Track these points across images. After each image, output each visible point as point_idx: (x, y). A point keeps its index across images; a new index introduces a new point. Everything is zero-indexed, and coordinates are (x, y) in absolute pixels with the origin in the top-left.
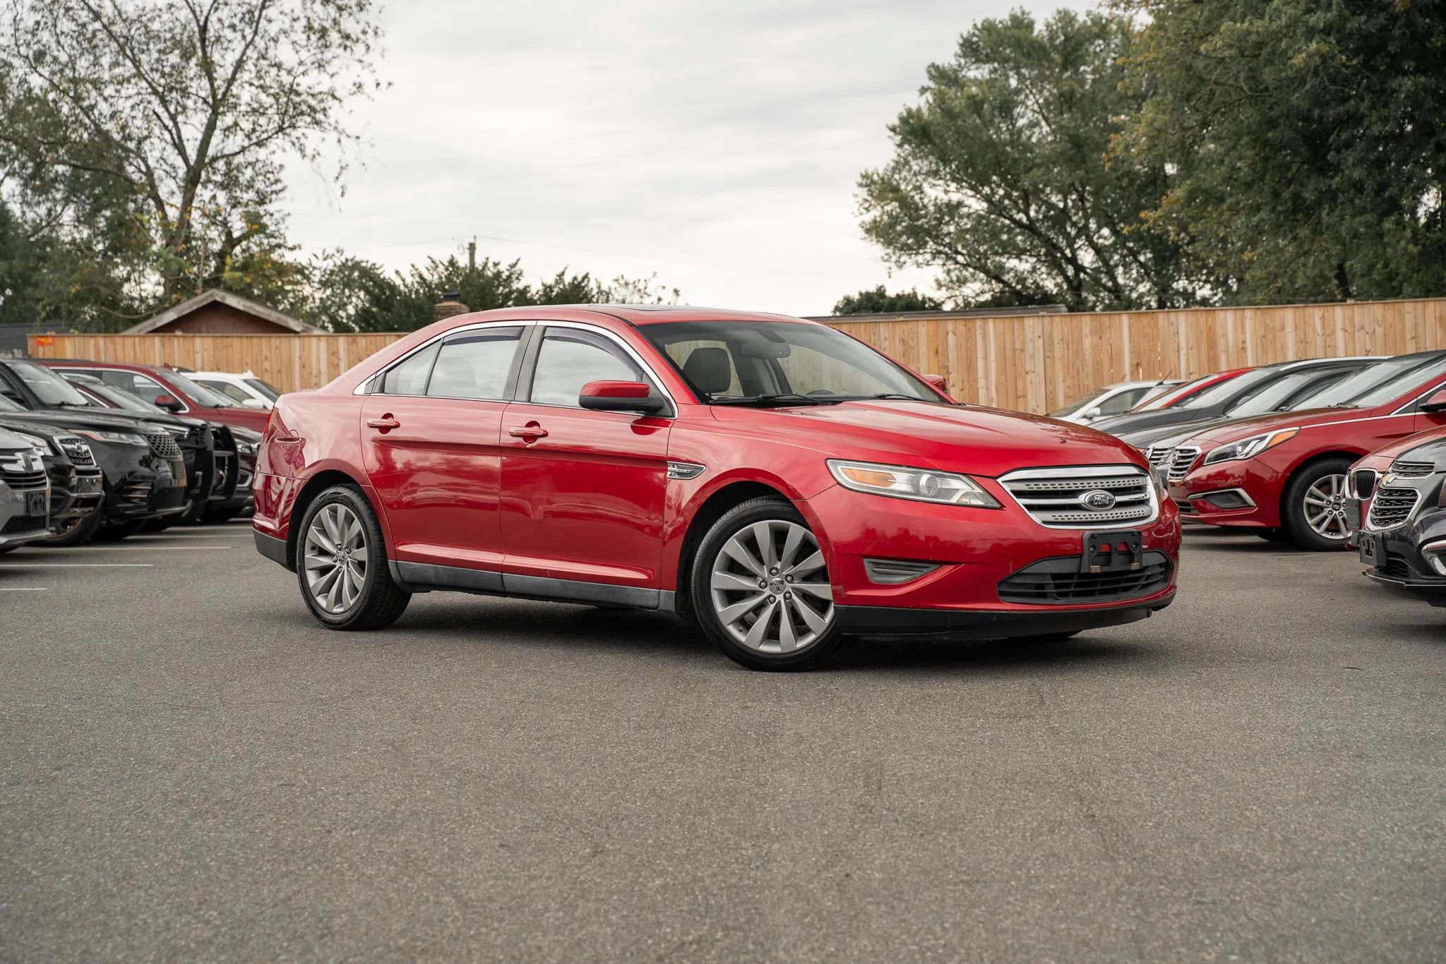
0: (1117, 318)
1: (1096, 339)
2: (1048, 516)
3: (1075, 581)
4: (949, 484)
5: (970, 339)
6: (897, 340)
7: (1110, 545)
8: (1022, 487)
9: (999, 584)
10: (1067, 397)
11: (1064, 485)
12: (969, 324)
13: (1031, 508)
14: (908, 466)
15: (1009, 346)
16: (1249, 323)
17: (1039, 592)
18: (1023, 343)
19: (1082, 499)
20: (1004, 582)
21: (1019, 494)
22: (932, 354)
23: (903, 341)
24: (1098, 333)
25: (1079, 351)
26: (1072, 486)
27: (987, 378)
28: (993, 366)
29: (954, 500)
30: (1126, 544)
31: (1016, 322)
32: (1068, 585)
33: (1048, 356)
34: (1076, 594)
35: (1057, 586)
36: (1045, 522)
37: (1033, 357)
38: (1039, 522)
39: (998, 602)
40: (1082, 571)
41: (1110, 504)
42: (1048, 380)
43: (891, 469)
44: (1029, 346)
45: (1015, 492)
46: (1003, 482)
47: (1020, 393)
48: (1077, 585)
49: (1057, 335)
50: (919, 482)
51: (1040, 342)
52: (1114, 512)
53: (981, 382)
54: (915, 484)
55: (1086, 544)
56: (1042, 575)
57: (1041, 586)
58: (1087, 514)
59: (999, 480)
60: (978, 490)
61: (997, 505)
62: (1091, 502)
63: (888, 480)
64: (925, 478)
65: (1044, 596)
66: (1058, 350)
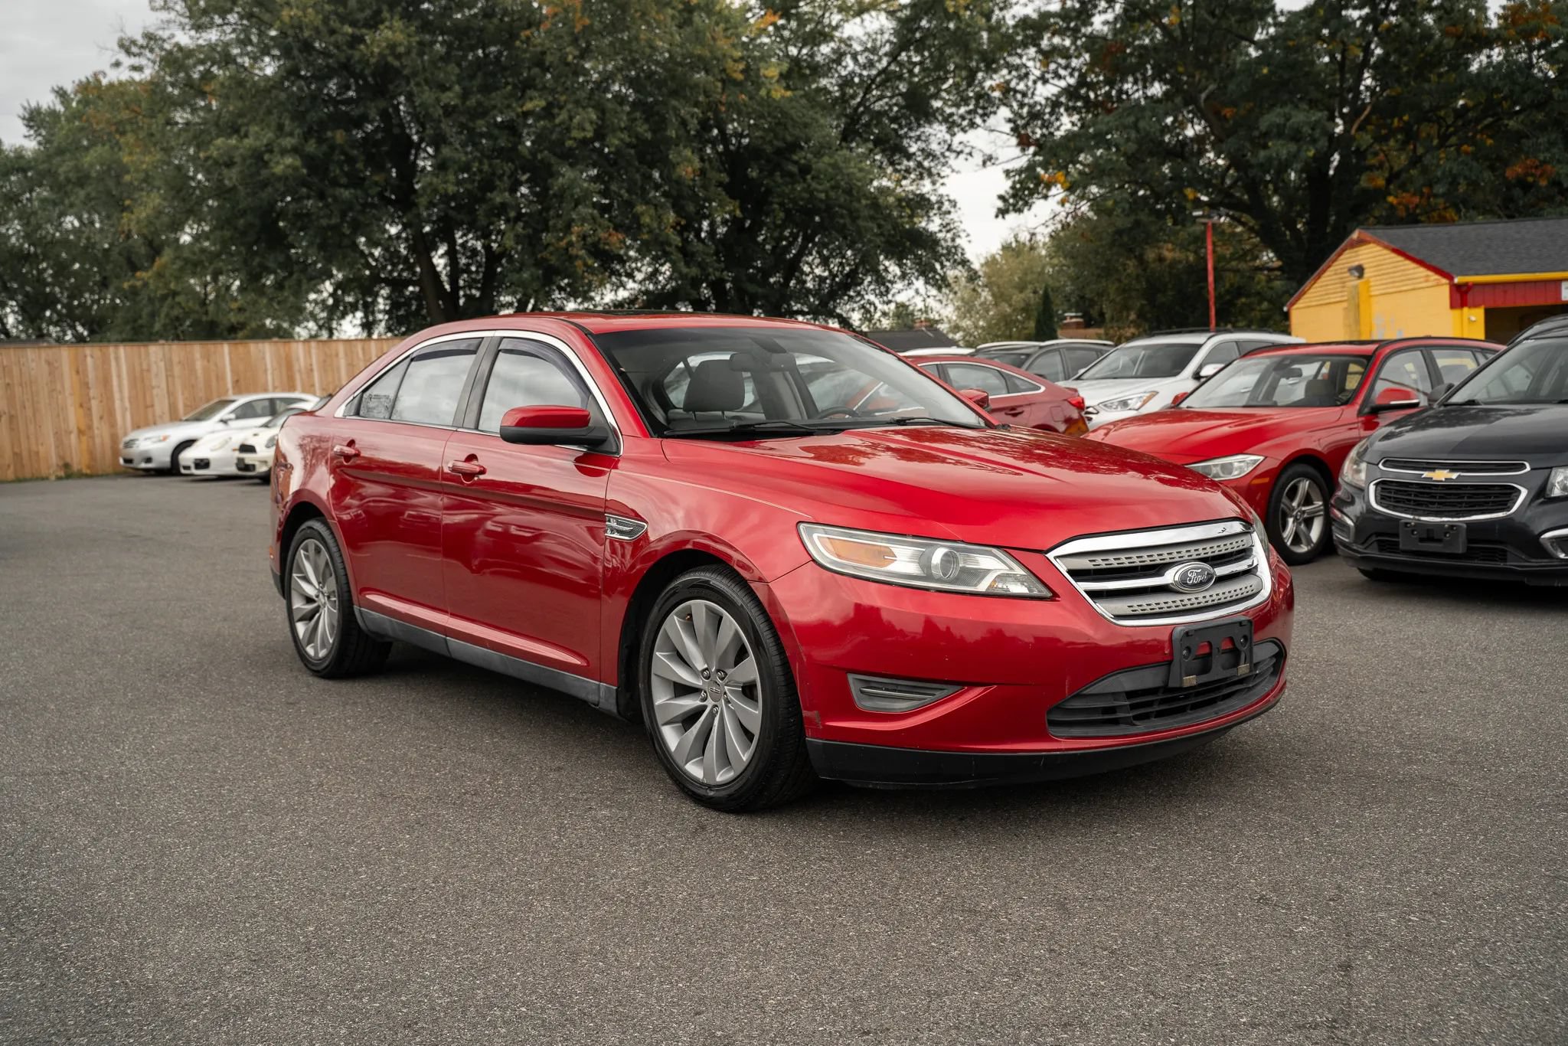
0: (219, 346)
1: (206, 363)
2: (1122, 606)
3: (1160, 697)
4: (977, 562)
5: (105, 361)
6: (43, 362)
7: (1210, 644)
8: (1084, 564)
9: (1050, 712)
10: (186, 406)
11: (1145, 558)
12: (104, 350)
13: (1095, 595)
14: (914, 536)
15: (137, 369)
16: (314, 351)
17: (1108, 717)
18: (149, 365)
19: (1169, 577)
20: (1058, 708)
21: (1077, 574)
22: (74, 373)
23: (49, 363)
24: (207, 357)
25: (192, 371)
26: (1156, 558)
27: (121, 391)
28: (125, 382)
29: (983, 587)
30: (1231, 639)
31: (142, 349)
32: (1150, 704)
33: (170, 375)
34: (1160, 714)
35: (1133, 707)
36: (1118, 617)
37: (157, 375)
38: (1108, 616)
39: (1047, 738)
40: (1171, 685)
41: (1209, 580)
42: (171, 394)
43: (889, 541)
44: (154, 368)
45: (1071, 572)
46: (1056, 558)
47: (149, 403)
48: (1162, 702)
49: (175, 359)
50: (930, 559)
51: (162, 364)
52: (1213, 592)
53: (117, 395)
54: (924, 562)
55: (1176, 645)
56: (1114, 694)
57: (1112, 710)
58: (1177, 598)
59: (1051, 555)
60: (1019, 571)
61: (1046, 593)
62: (1183, 582)
63: (886, 556)
64: (939, 554)
65: (1116, 722)
66: (177, 370)
